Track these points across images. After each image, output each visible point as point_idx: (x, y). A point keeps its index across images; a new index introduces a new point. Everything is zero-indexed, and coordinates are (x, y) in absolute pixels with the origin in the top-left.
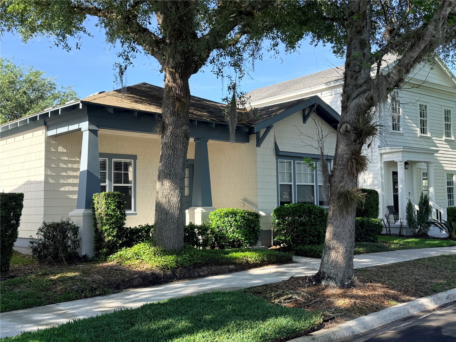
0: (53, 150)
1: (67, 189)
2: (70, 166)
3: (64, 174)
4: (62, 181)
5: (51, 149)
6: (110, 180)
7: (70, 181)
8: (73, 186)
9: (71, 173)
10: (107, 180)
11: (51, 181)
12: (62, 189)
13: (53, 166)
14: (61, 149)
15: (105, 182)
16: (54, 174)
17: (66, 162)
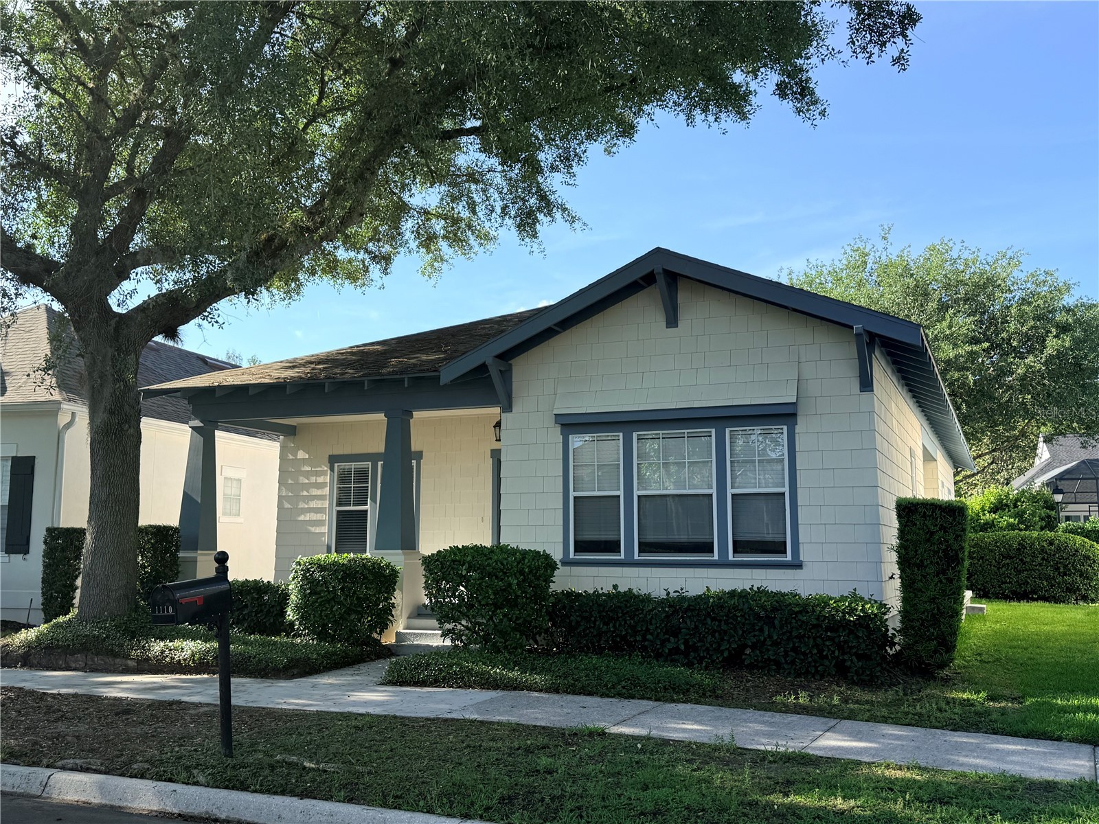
0: (291, 457)
1: (308, 517)
2: (313, 479)
3: (305, 493)
4: (302, 505)
5: (288, 456)
6: (374, 500)
7: (313, 504)
8: (317, 513)
9: (315, 492)
10: (369, 499)
11: (287, 505)
12: (302, 518)
13: (290, 482)
14: (302, 455)
15: (366, 504)
16: (290, 494)
17: (307, 474)
